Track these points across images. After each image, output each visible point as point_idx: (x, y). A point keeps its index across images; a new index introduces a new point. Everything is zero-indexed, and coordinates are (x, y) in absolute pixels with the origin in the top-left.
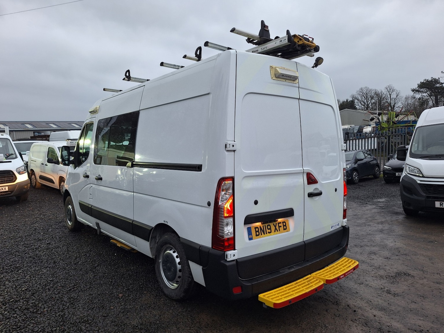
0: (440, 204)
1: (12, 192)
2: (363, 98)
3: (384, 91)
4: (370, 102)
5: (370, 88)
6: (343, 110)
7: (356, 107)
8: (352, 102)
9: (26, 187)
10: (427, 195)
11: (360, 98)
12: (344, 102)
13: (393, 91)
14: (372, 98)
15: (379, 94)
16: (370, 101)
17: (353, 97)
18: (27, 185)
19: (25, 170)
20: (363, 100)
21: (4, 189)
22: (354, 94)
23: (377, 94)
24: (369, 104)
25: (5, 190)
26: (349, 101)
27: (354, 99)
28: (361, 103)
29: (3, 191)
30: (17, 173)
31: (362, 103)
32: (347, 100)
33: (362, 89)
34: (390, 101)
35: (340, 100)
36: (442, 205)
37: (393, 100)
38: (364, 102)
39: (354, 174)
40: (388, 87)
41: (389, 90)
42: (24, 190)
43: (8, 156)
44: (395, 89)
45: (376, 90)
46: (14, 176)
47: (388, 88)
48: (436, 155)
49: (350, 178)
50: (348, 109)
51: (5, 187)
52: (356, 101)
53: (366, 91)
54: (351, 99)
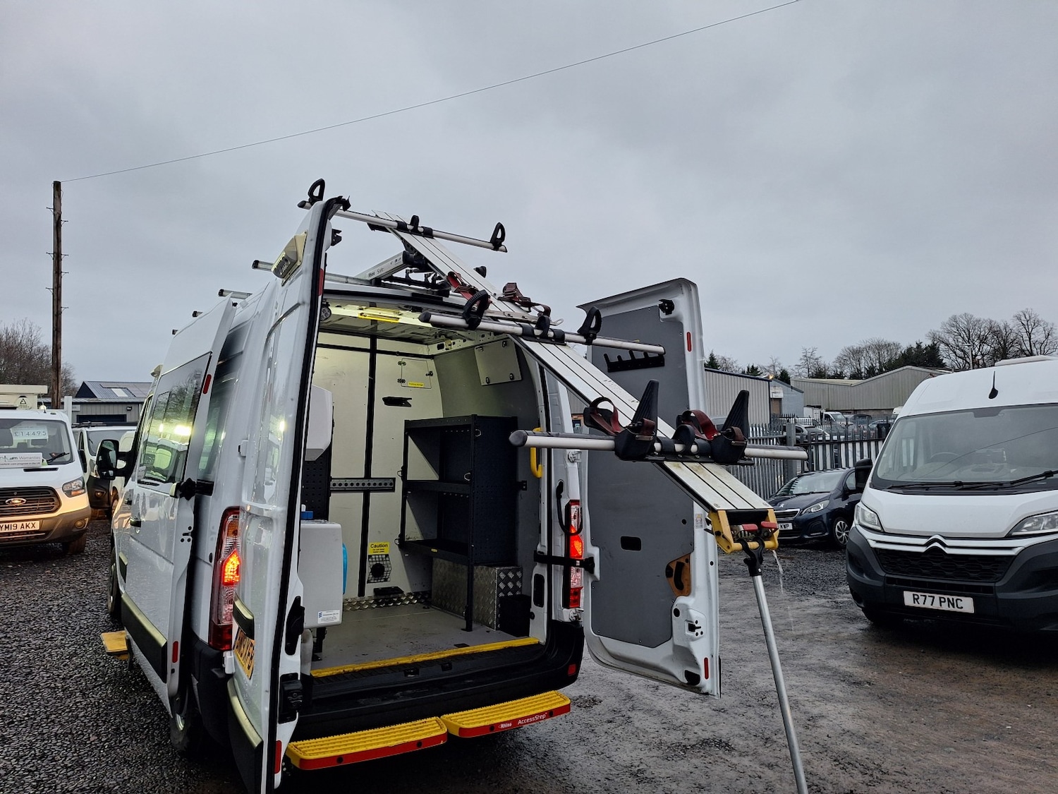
0: (914, 599)
1: (47, 532)
2: (960, 340)
3: (1013, 325)
4: (977, 349)
5: (976, 317)
6: (902, 368)
7: (944, 362)
8: (933, 349)
9: (79, 523)
10: (887, 575)
11: (951, 341)
12: (910, 349)
13: (1036, 323)
14: (983, 340)
15: (1000, 330)
16: (979, 349)
17: (934, 339)
18: (82, 519)
19: (83, 488)
20: (960, 344)
21: (31, 525)
22: (936, 330)
23: (995, 332)
24: (976, 355)
25: (33, 529)
26: (923, 346)
27: (935, 342)
28: (955, 353)
29: (28, 529)
30: (64, 494)
31: (958, 352)
32: (919, 346)
33: (954, 319)
34: (1029, 348)
35: (901, 344)
36: (917, 599)
37: (1038, 346)
38: (962, 351)
39: (838, 524)
40: (1021, 314)
41: (1025, 323)
42: (75, 530)
43: (55, 458)
44: (1040, 319)
45: (991, 322)
46: (55, 499)
47: (1023, 318)
48: (923, 484)
49: (826, 534)
50: (914, 368)
51: (33, 522)
52: (942, 346)
53: (966, 323)
54: (929, 343)
